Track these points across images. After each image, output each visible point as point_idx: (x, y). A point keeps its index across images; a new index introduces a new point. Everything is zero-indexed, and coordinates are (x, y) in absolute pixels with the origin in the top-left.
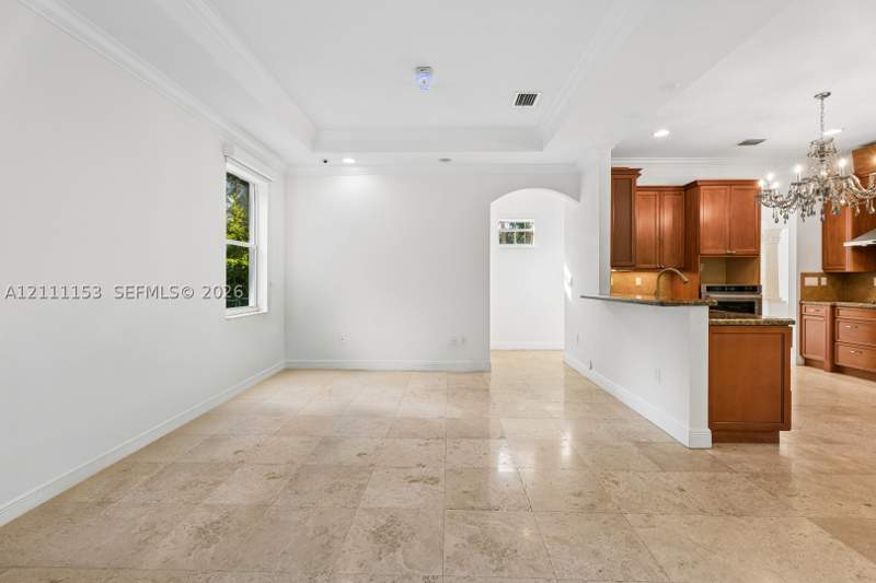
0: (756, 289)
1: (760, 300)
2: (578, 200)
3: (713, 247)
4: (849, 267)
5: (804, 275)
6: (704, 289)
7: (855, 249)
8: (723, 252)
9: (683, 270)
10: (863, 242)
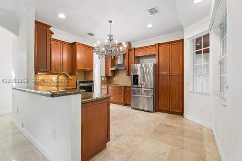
0: (92, 81)
1: (93, 85)
2: (18, 35)
3: (80, 67)
4: (110, 75)
5: (102, 77)
6: (78, 82)
7: (112, 71)
8: (83, 69)
9: (70, 75)
10: (113, 69)
